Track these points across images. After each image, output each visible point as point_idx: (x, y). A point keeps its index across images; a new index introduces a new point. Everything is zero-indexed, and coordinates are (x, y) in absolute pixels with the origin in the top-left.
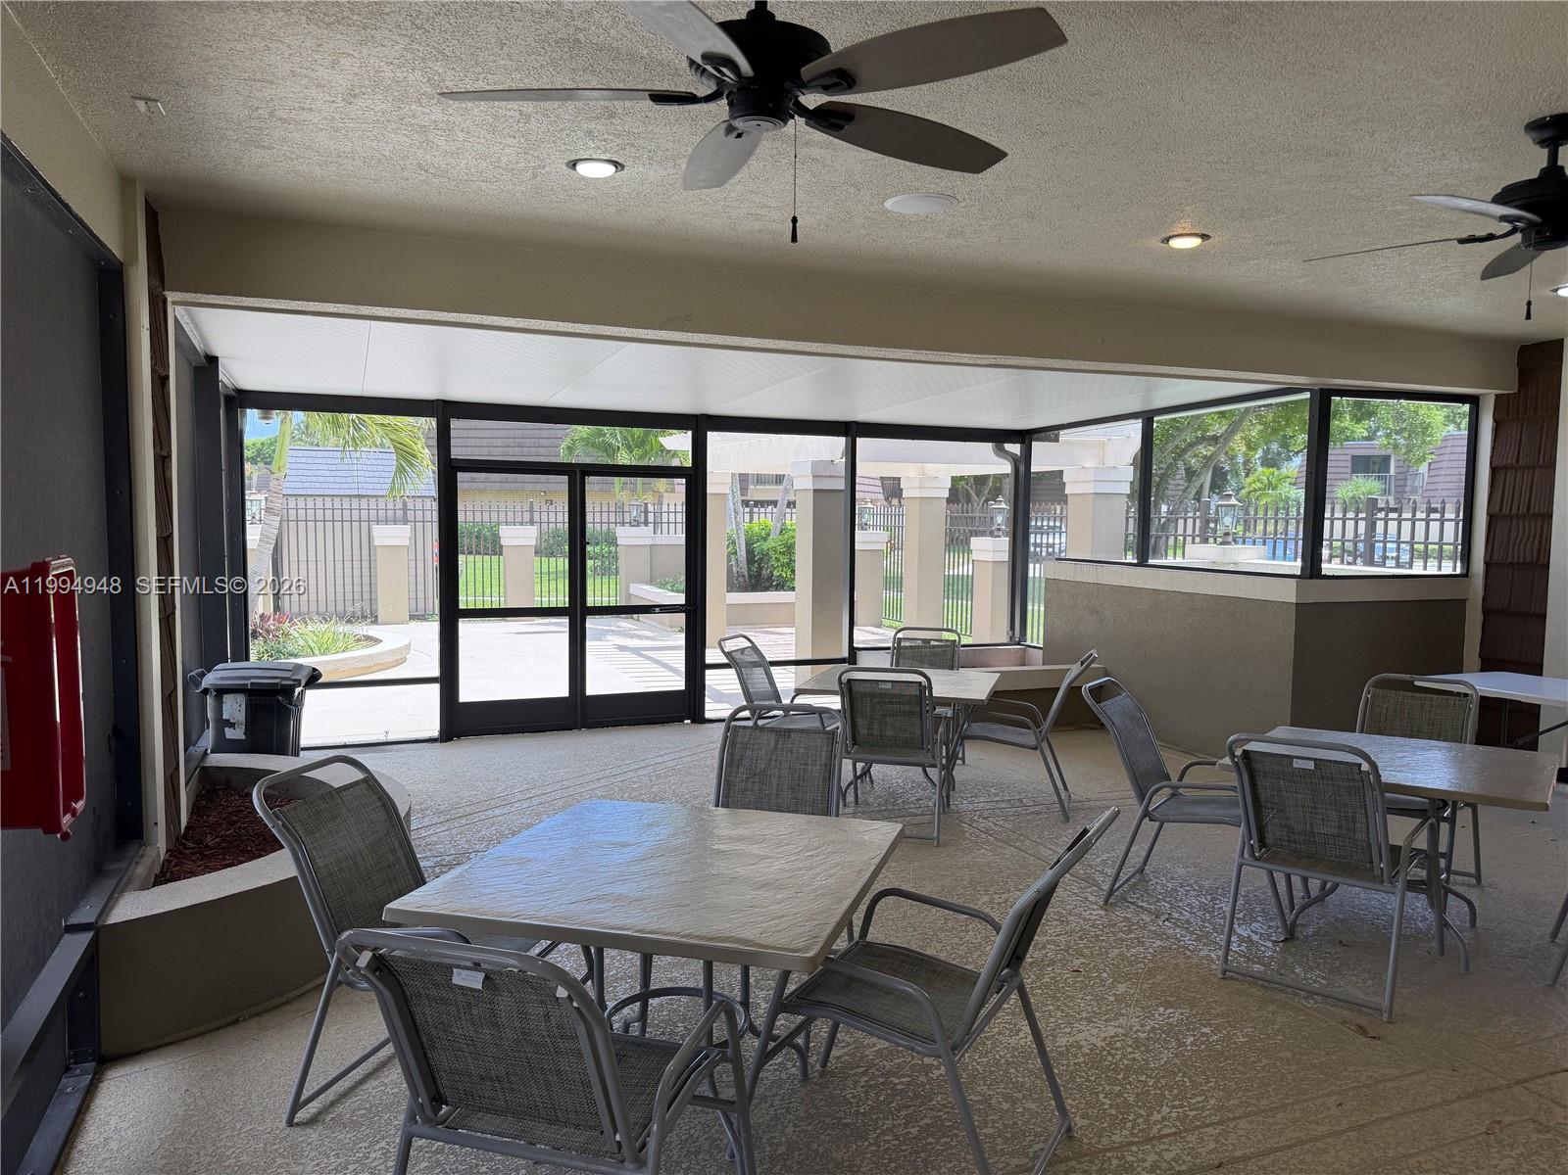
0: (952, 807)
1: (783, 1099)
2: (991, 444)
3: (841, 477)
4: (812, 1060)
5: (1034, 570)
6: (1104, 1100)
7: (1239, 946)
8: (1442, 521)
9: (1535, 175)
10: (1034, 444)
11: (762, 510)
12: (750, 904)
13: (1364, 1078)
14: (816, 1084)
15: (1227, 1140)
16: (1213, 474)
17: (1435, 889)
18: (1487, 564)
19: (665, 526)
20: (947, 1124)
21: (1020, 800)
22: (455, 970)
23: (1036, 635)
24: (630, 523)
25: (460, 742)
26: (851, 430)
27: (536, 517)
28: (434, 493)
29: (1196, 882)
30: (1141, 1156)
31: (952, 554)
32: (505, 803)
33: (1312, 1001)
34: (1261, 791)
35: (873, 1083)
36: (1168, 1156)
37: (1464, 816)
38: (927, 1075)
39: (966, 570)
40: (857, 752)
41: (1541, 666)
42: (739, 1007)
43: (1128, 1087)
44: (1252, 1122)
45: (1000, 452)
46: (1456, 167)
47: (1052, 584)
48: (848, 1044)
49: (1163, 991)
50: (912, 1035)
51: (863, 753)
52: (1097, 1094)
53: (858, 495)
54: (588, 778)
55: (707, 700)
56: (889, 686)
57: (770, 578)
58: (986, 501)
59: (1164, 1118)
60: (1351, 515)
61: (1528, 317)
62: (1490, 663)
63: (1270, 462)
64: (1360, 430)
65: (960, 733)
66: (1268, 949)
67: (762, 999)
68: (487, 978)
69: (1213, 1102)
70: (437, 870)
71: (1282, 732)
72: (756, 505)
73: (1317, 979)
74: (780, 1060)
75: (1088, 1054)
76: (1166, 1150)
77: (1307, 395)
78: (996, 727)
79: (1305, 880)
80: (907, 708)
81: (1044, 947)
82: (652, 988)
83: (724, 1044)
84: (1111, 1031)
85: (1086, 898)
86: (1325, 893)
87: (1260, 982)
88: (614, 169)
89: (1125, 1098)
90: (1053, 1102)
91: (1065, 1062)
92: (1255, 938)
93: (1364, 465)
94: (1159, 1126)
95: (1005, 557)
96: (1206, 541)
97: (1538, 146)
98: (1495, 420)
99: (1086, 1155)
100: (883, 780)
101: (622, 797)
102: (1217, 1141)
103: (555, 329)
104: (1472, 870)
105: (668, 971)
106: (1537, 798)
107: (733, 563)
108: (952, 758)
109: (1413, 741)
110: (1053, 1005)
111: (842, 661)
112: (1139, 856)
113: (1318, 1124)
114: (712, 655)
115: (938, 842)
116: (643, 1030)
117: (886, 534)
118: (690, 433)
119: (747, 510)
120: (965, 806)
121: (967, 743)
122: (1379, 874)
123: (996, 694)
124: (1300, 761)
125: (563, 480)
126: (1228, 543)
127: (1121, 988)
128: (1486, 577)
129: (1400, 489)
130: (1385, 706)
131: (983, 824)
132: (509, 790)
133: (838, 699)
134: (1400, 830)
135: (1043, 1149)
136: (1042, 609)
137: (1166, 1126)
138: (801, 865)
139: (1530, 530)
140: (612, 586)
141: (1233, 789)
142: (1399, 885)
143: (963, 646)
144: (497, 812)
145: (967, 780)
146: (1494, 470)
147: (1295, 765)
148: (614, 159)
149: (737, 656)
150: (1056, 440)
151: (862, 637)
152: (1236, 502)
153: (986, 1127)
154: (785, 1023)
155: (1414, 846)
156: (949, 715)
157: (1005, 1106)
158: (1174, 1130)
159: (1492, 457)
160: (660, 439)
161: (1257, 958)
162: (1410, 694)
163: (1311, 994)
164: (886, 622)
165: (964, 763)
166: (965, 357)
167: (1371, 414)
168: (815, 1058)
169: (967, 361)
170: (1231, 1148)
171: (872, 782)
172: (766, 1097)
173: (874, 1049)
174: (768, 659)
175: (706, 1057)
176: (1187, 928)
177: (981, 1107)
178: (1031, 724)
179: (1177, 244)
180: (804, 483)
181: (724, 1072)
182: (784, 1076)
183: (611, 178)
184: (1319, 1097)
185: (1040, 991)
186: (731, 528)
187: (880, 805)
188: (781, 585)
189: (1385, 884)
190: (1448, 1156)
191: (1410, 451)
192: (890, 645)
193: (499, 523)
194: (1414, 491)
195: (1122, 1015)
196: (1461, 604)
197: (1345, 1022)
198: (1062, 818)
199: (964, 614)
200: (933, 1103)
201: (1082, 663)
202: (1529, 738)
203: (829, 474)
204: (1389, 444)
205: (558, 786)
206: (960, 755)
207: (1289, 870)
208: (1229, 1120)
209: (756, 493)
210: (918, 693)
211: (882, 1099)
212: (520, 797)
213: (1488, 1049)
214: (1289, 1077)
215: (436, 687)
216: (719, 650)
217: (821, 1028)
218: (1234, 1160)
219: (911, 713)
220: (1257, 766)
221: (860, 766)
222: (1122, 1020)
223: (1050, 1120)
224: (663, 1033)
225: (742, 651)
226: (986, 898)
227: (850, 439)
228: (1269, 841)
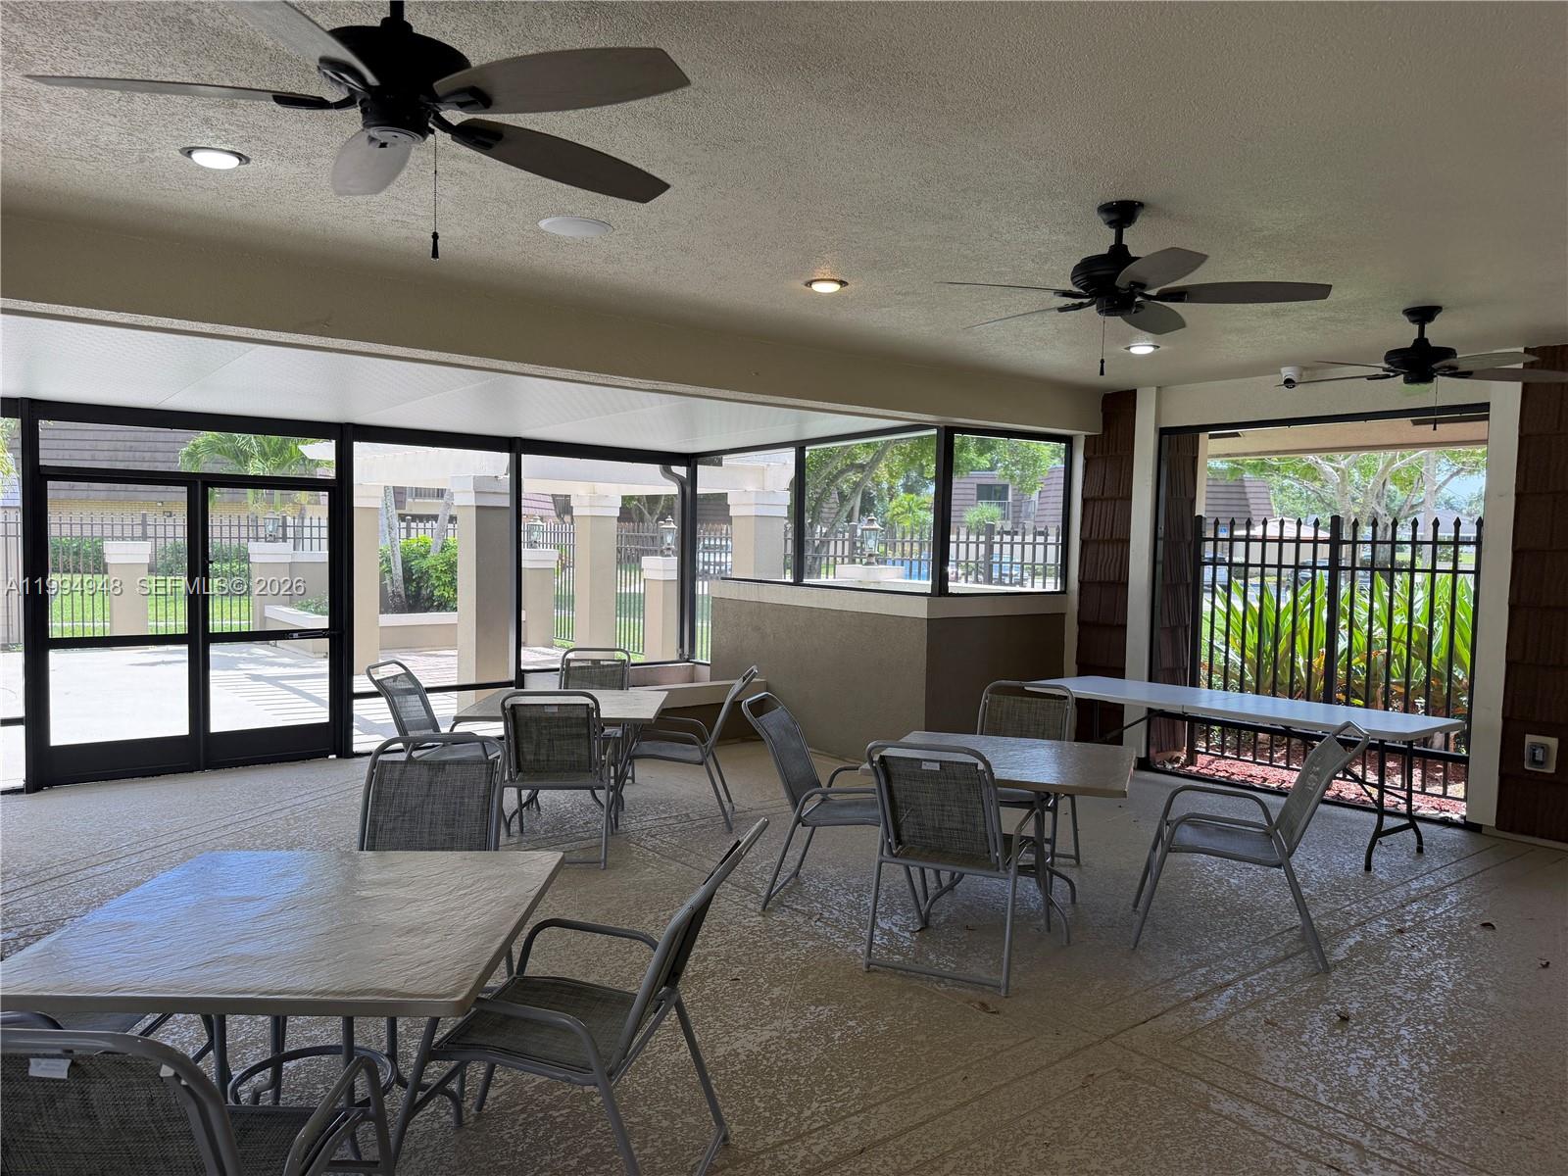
0: (621, 828)
1: (435, 1150)
2: (658, 466)
3: (506, 494)
4: (467, 1105)
5: (702, 588)
6: (759, 1104)
7: (882, 938)
8: (1046, 545)
9: (1106, 251)
10: (700, 468)
11: (421, 525)
12: (394, 952)
13: (985, 1050)
14: (471, 1129)
15: (869, 1126)
16: (862, 499)
17: (1041, 872)
18: (1081, 582)
19: (307, 542)
20: (607, 1151)
21: (687, 815)
22: (32, 1061)
23: (703, 653)
24: (266, 538)
25: (51, 792)
26: (516, 446)
27: (150, 531)
28: (19, 503)
29: (845, 881)
30: (791, 1153)
31: (624, 572)
32: (108, 859)
33: (942, 985)
34: (897, 794)
35: (531, 1119)
36: (816, 1150)
37: (1064, 804)
38: (587, 1103)
39: (639, 588)
40: (522, 780)
41: (1123, 669)
42: (385, 1060)
43: (782, 1088)
44: (891, 1106)
45: (668, 473)
46: (1046, 238)
47: (719, 603)
48: (506, 1083)
49: (815, 990)
50: (569, 1066)
51: (529, 780)
52: (752, 1099)
53: (524, 511)
54: (213, 825)
55: (355, 731)
56: (555, 709)
57: (430, 598)
58: (658, 520)
59: (813, 1114)
60: (973, 538)
61: (1102, 373)
62: (1085, 669)
63: (909, 489)
64: (984, 462)
65: (629, 754)
66: (907, 939)
67: (411, 1048)
68: (73, 1064)
69: (857, 1091)
70: (22, 942)
71: (916, 737)
72: (413, 520)
73: (947, 964)
74: (432, 1109)
75: (744, 1061)
76: (816, 1144)
77: (934, 432)
78: (664, 744)
79: (937, 872)
80: (574, 731)
81: (705, 960)
82: (286, 1050)
83: (366, 1103)
84: (767, 1035)
85: (746, 906)
86: (955, 880)
87: (899, 972)
88: (238, 161)
89: (778, 1099)
90: (710, 1113)
91: (723, 1072)
92: (895, 930)
93: (990, 492)
94: (809, 1122)
95: (674, 576)
96: (853, 561)
97: (1107, 227)
98: (1085, 458)
99: (741, 1160)
100: (550, 806)
101: (254, 844)
102: (860, 1128)
103: (169, 326)
104: (1073, 853)
105: (302, 1032)
106: (1118, 787)
107: (388, 581)
108: (621, 779)
109: (1023, 740)
110: (712, 1016)
111: (509, 684)
112: (794, 860)
113: (947, 1098)
114: (361, 683)
115: (605, 865)
116: (277, 1097)
117: (557, 552)
118: (334, 441)
119: (403, 525)
120: (634, 825)
121: (636, 761)
122: (995, 862)
123: (664, 712)
124: (928, 764)
125: (180, 494)
126: (872, 564)
127: (776, 991)
128: (1081, 594)
129: (1016, 515)
130: (1000, 709)
131: (650, 842)
132: (114, 844)
133: (501, 724)
134: (1011, 820)
135: (700, 1161)
136: (710, 625)
137: (815, 1121)
138: (452, 906)
139: (1113, 554)
140: (244, 608)
141: (872, 791)
142: (1012, 871)
143: (633, 665)
144: (99, 870)
145: (636, 799)
146: (1085, 501)
147: (924, 767)
148: (238, 151)
149: (387, 684)
150: (720, 464)
151: (530, 657)
152: (878, 526)
153: (646, 1147)
154: (436, 1070)
155: (1023, 834)
156: (618, 735)
157: (665, 1123)
158: (822, 1123)
159: (1083, 490)
160: (300, 447)
161: (898, 949)
162: (1020, 698)
163: (942, 978)
164: (558, 642)
165: (634, 781)
166: (627, 381)
167: (991, 448)
168: (470, 1102)
169: (629, 384)
170: (872, 1132)
171: (539, 808)
172: (416, 1150)
173: (534, 1084)
174: (424, 686)
175: (345, 1118)
176: (836, 926)
177: (642, 1128)
178: (698, 740)
179: (818, 287)
180: (465, 499)
181: (366, 1132)
182: (436, 1126)
183: (234, 170)
184: (948, 1074)
185: (700, 1004)
186: (384, 545)
187: (546, 832)
188: (444, 605)
189: (1001, 871)
190: (1052, 1112)
191: (1024, 481)
192: (559, 666)
193: (102, 539)
194: (1027, 516)
195: (777, 1018)
196: (1059, 618)
197: (972, 1001)
198: (726, 830)
199: (636, 632)
200: (593, 1131)
201: (744, 679)
202: (1115, 733)
203: (493, 490)
204: (1006, 474)
205: (176, 836)
206: (630, 775)
207: (922, 864)
208: (872, 1106)
209: (414, 506)
210: (585, 715)
211: (540, 1134)
212: (129, 851)
213: (1084, 1011)
214: (923, 1058)
215: (21, 730)
216: (366, 677)
217: (477, 1071)
218: (875, 1144)
219: (579, 736)
220: (893, 770)
221: (525, 793)
222: (777, 1023)
223: (708, 1132)
224: (300, 1098)
225: (395, 678)
226: (651, 917)
227: (514, 455)
228: (905, 838)
